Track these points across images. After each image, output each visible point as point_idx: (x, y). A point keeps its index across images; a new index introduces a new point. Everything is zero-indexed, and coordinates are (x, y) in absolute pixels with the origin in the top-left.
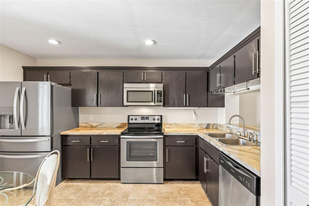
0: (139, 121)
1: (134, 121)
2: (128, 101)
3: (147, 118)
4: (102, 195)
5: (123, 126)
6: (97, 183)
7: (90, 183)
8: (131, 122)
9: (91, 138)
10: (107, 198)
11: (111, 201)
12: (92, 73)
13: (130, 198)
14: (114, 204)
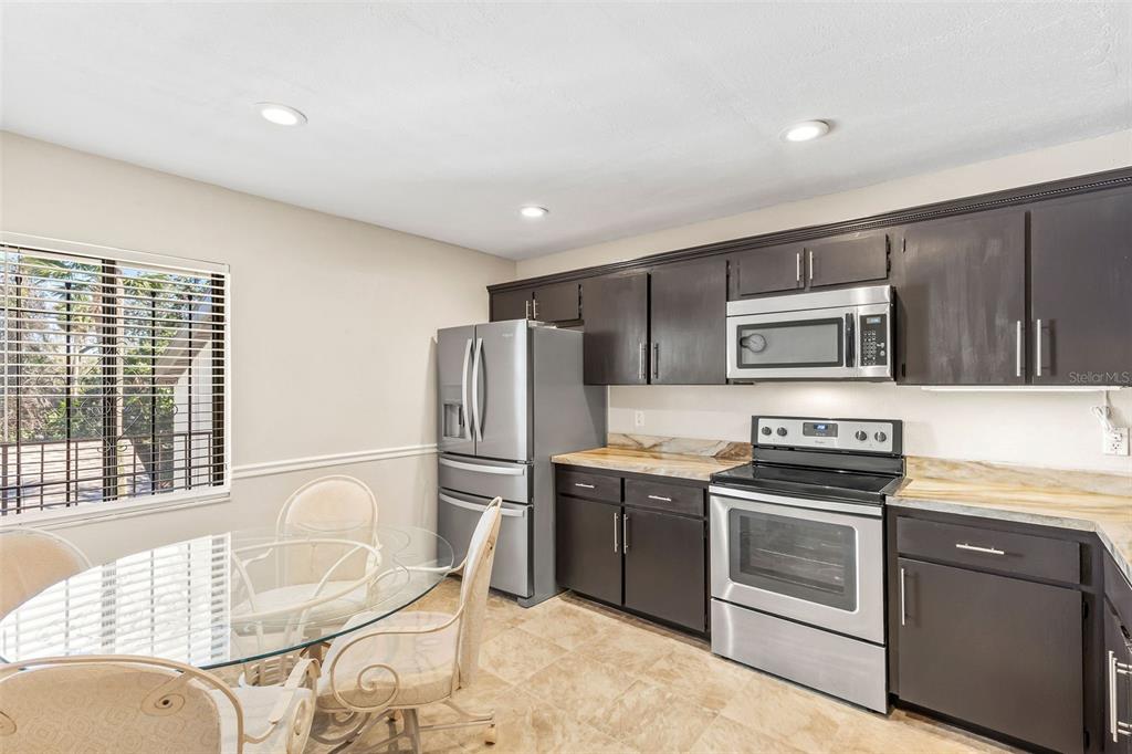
0: (796, 438)
1: (775, 439)
2: (740, 365)
3: (831, 430)
4: (643, 668)
5: (737, 455)
6: (641, 627)
7: (624, 621)
8: (762, 439)
9: (623, 480)
10: (653, 682)
11: (663, 696)
12: (633, 279)
13: (725, 712)
14: (668, 709)
